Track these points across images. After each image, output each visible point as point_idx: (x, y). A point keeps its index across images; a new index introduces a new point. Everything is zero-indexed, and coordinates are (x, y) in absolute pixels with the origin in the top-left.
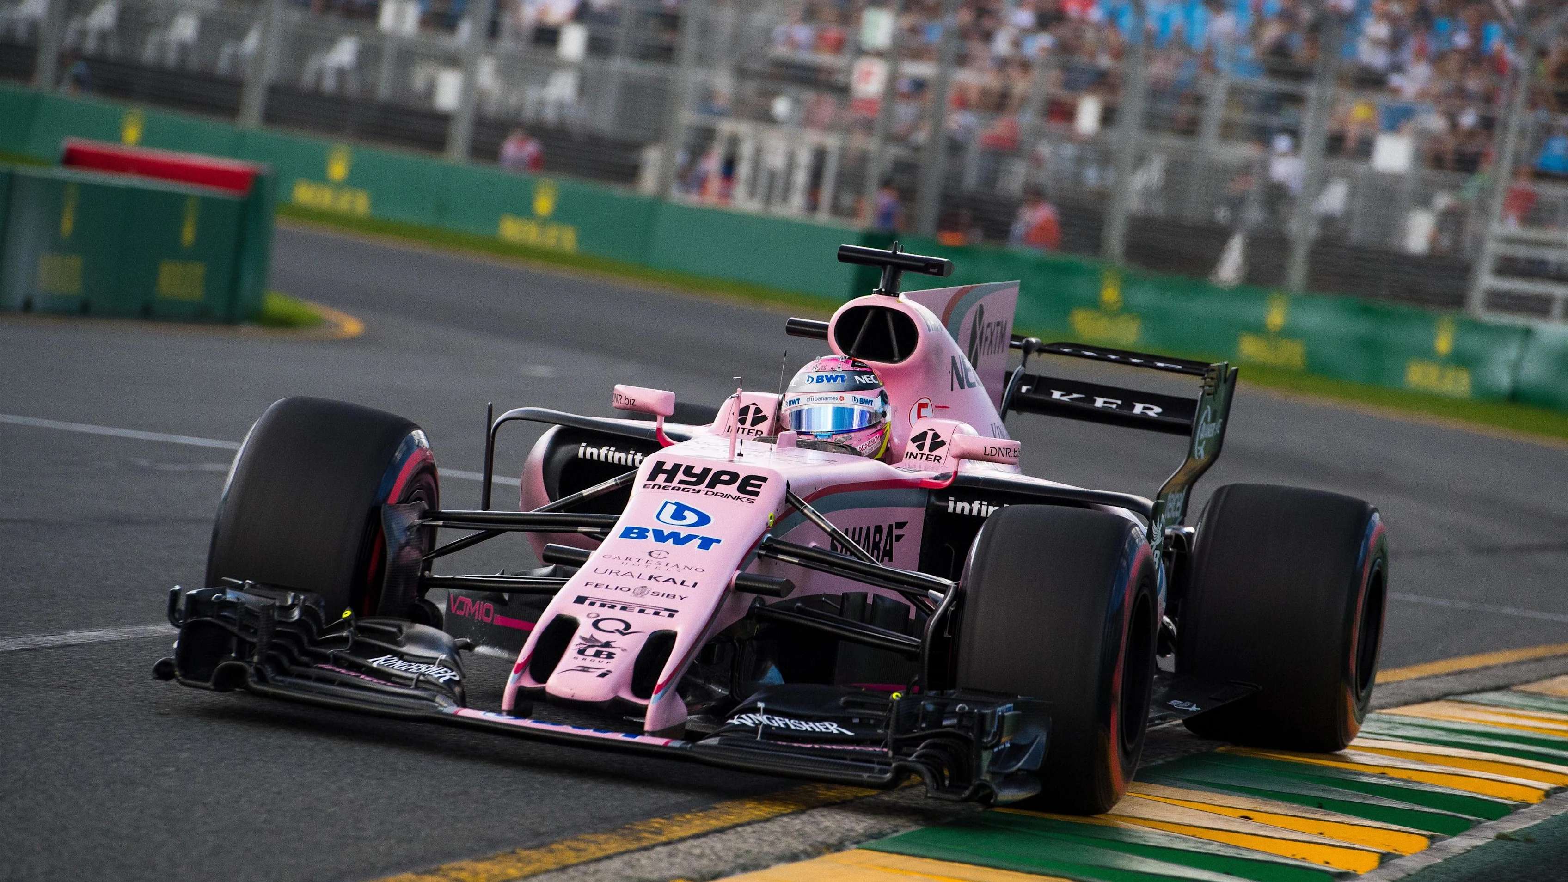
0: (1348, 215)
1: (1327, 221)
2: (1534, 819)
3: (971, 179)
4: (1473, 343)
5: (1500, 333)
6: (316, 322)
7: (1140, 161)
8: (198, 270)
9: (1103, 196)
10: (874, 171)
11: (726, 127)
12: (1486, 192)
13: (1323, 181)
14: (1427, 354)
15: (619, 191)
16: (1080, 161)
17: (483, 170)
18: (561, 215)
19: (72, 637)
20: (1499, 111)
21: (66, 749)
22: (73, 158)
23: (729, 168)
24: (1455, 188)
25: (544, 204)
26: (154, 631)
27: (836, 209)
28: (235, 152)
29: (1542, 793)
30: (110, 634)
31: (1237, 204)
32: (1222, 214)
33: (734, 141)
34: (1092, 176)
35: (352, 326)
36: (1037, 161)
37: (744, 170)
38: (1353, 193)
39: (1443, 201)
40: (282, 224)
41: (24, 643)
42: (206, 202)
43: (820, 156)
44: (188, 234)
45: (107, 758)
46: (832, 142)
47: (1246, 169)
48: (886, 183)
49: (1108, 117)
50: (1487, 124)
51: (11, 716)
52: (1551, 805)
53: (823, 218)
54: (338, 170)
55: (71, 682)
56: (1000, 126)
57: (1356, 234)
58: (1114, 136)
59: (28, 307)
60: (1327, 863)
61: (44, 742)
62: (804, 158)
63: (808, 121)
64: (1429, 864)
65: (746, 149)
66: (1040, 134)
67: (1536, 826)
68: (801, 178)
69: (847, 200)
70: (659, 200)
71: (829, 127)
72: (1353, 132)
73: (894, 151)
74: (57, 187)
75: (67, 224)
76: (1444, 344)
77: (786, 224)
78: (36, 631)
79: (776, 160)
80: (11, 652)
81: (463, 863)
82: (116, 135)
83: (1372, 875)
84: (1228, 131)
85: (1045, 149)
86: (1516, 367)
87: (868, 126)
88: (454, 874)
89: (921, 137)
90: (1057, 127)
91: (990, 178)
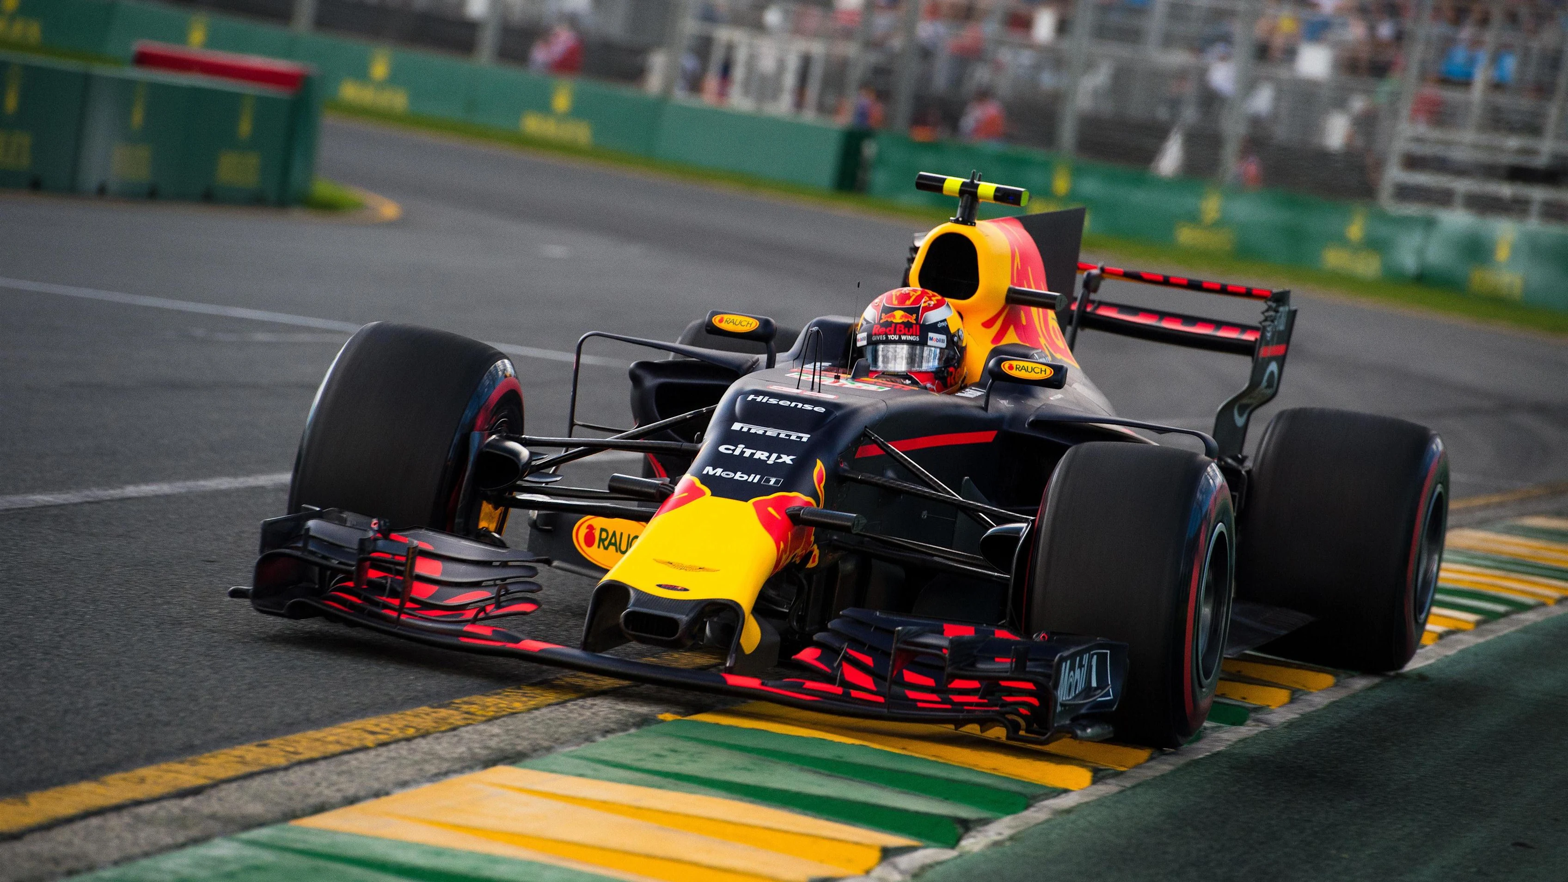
0: (1274, 116)
1: (1256, 121)
2: (1427, 658)
3: (940, 80)
4: (1384, 231)
5: (1405, 222)
6: (358, 206)
7: (1090, 65)
8: (253, 161)
9: (1057, 98)
10: (856, 74)
11: (724, 34)
12: (1395, 97)
13: (1249, 85)
14: (1342, 241)
15: (626, 91)
16: (1037, 67)
17: (510, 73)
18: (577, 112)
19: (131, 491)
20: (1408, 25)
21: (121, 592)
22: (145, 59)
23: (726, 71)
24: (1367, 92)
25: (562, 101)
26: (203, 486)
27: (822, 108)
28: (288, 53)
29: (1435, 635)
30: (164, 488)
31: (1175, 104)
32: (1162, 113)
33: (730, 48)
34: (1048, 80)
35: (389, 210)
36: (998, 67)
37: (739, 73)
38: (1278, 98)
39: (1358, 104)
40: (329, 120)
41: (88, 496)
42: (261, 101)
43: (806, 62)
44: (245, 127)
45: (159, 601)
46: (817, 48)
47: (1182, 74)
48: (865, 85)
49: (1062, 27)
50: (1399, 37)
51: (73, 562)
52: (1445, 646)
53: (809, 116)
54: (380, 69)
55: (129, 532)
56: (968, 35)
57: (1281, 133)
58: (1066, 45)
59: (102, 191)
60: (1244, 698)
61: (102, 586)
62: (793, 64)
63: (797, 30)
64: (1334, 699)
65: (741, 56)
66: (1000, 43)
67: (1430, 665)
68: (790, 80)
69: (831, 100)
70: (664, 98)
71: (815, 35)
72: (1278, 41)
73: (873, 58)
74: (128, 85)
75: (138, 117)
76: (1355, 230)
77: (775, 123)
78: (98, 485)
79: (767, 63)
80: (75, 505)
81: (475, 698)
82: (182, 37)
83: (1285, 709)
84: (1168, 41)
85: (1005, 55)
86: (1420, 252)
87: (847, 34)
88: (465, 707)
89: (897, 43)
90: (1016, 36)
91: (957, 81)
